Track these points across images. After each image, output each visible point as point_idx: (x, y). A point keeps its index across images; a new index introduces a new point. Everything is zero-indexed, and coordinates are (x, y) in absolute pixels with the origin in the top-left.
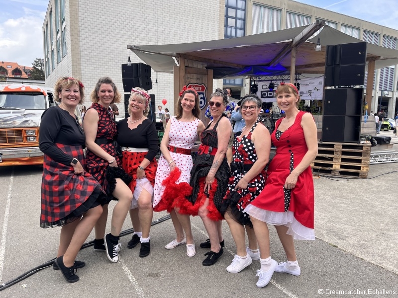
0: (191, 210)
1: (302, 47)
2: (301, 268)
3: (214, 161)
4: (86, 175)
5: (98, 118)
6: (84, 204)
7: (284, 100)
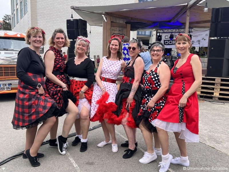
0: (116, 121)
1: (194, 9)
2: (190, 162)
3: (133, 87)
4: (46, 95)
5: (54, 57)
6: (45, 115)
7: (181, 45)
